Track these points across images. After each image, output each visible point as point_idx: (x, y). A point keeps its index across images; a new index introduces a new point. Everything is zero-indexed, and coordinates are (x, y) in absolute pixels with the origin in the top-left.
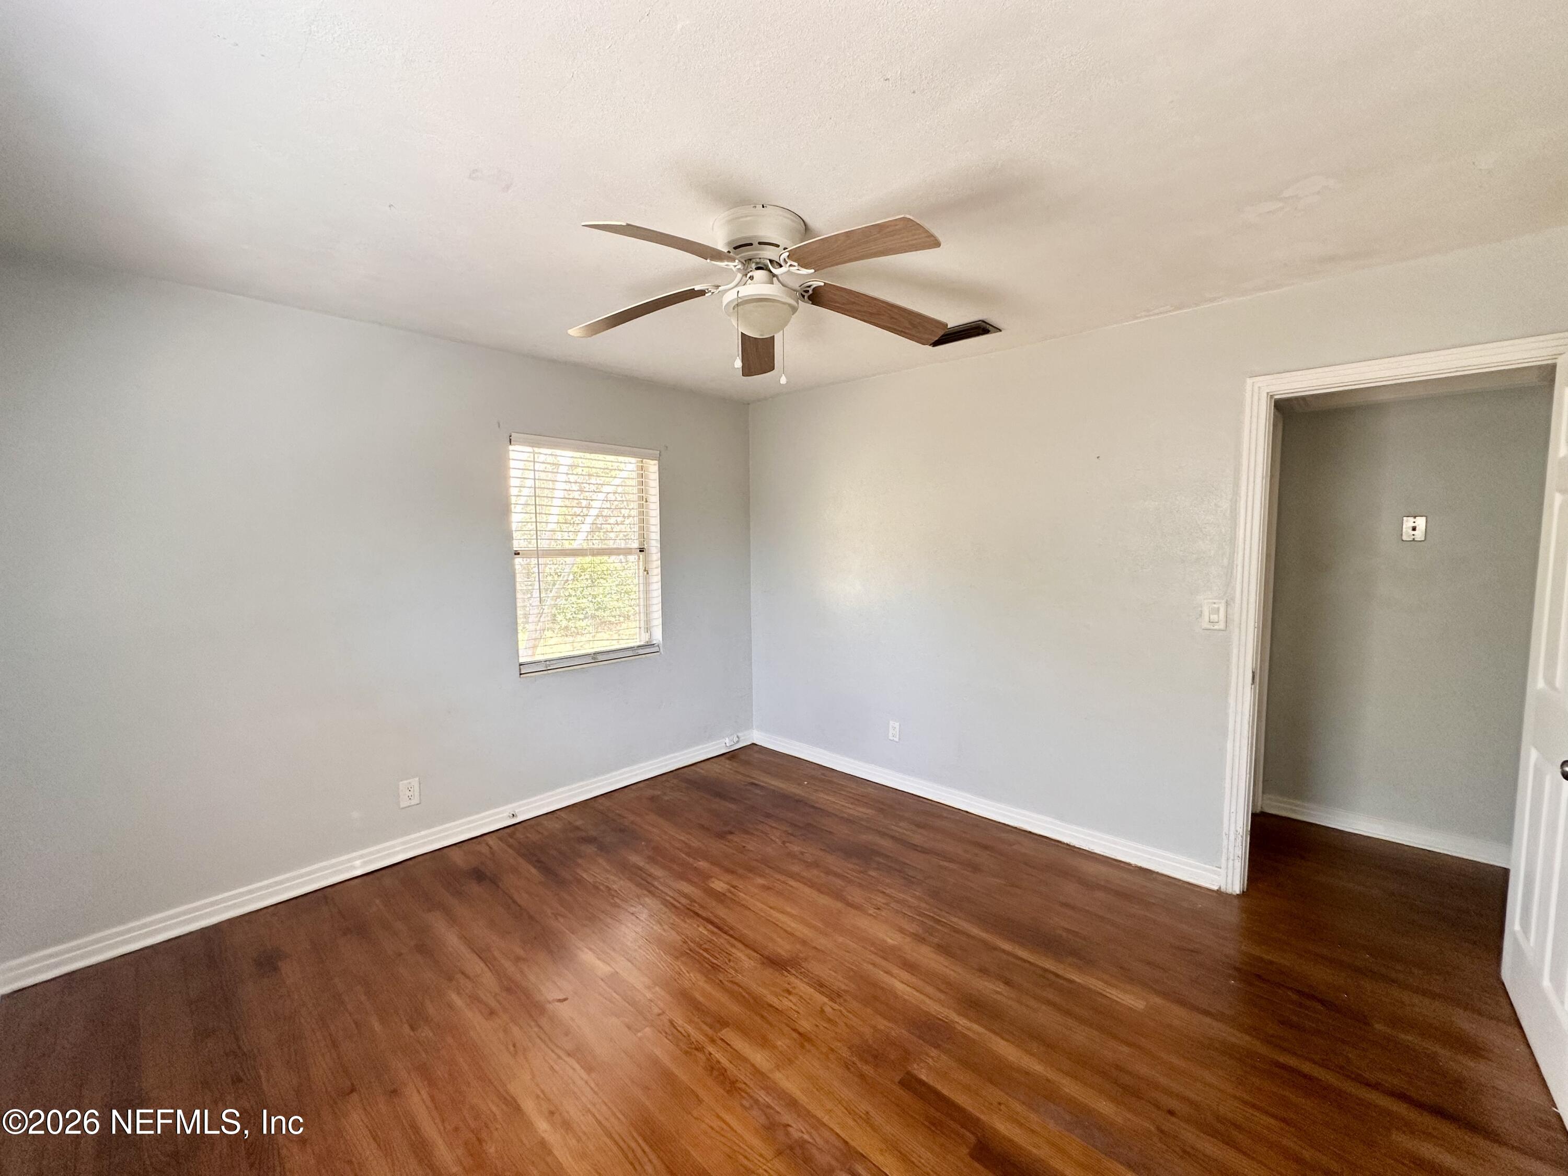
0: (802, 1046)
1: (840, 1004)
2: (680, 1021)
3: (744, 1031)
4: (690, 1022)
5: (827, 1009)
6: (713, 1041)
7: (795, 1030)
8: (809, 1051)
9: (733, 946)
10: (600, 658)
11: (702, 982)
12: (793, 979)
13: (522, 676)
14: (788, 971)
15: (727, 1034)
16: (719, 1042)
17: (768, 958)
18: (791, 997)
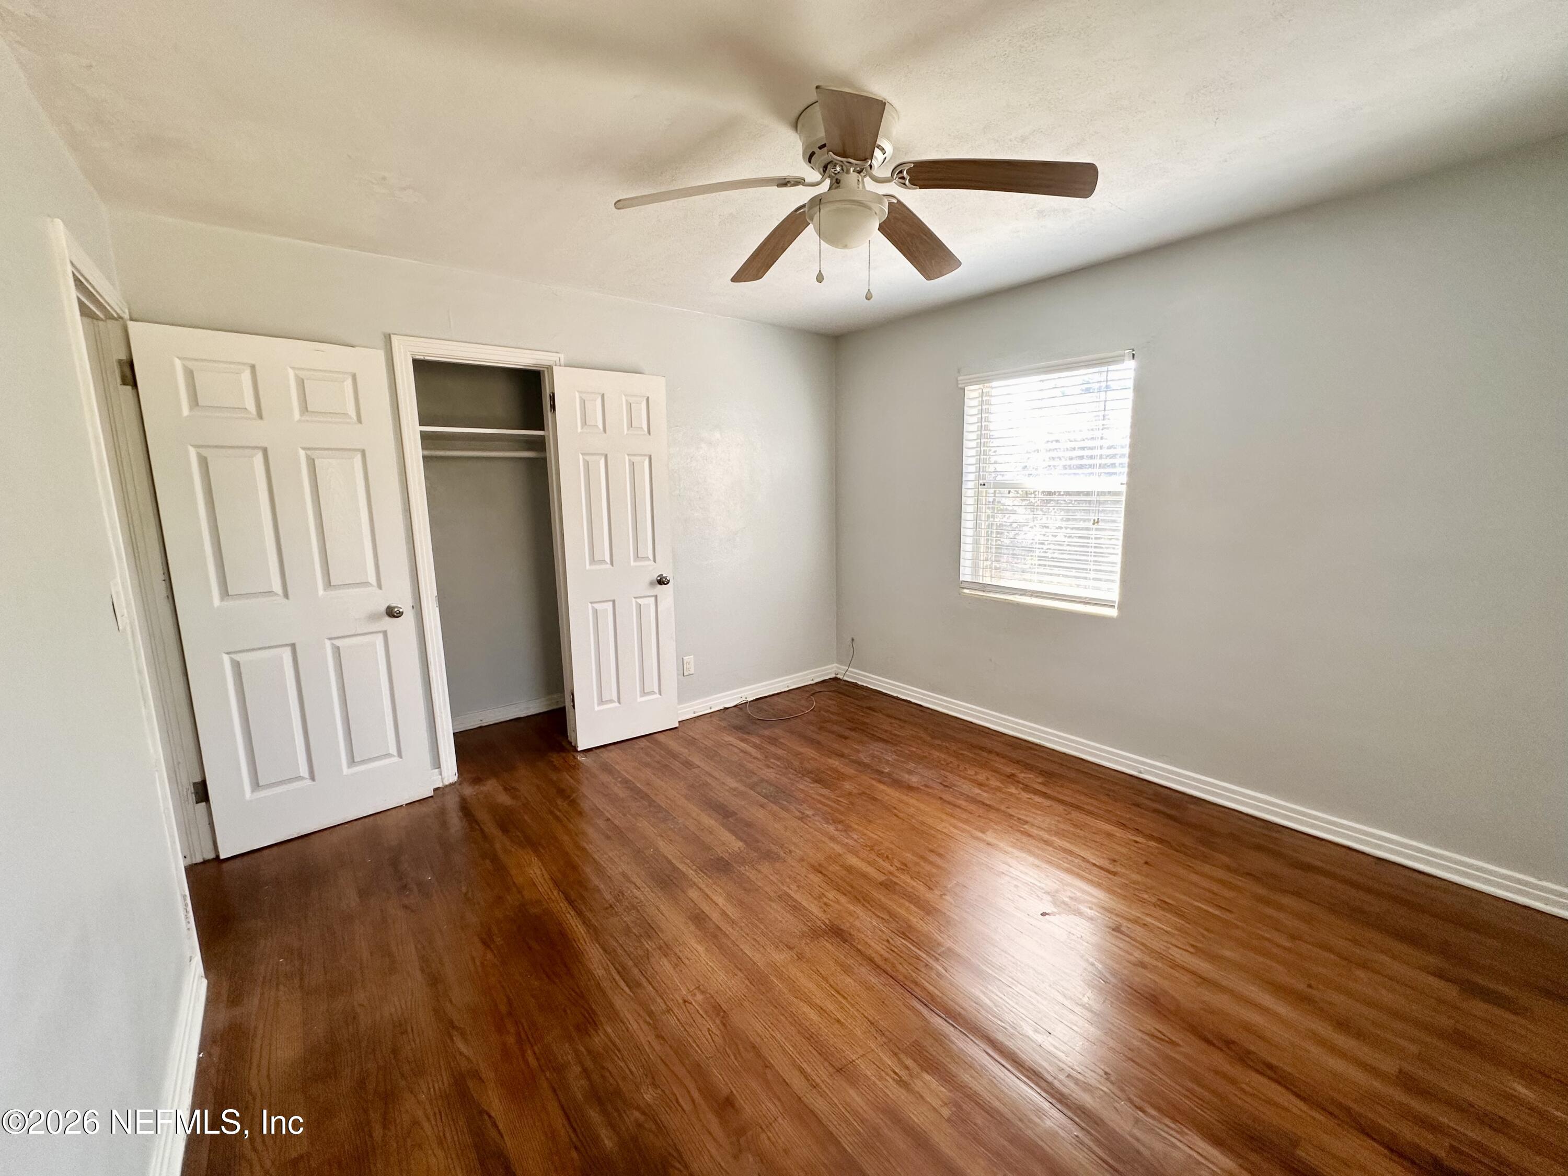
1: (781, 890)
2: (922, 888)
3: (866, 878)
4: (913, 887)
5: (794, 887)
6: (891, 873)
7: (824, 875)
11: (914, 920)
12: (821, 915)
14: (825, 924)
15: (882, 878)
16: (886, 873)
17: (845, 941)
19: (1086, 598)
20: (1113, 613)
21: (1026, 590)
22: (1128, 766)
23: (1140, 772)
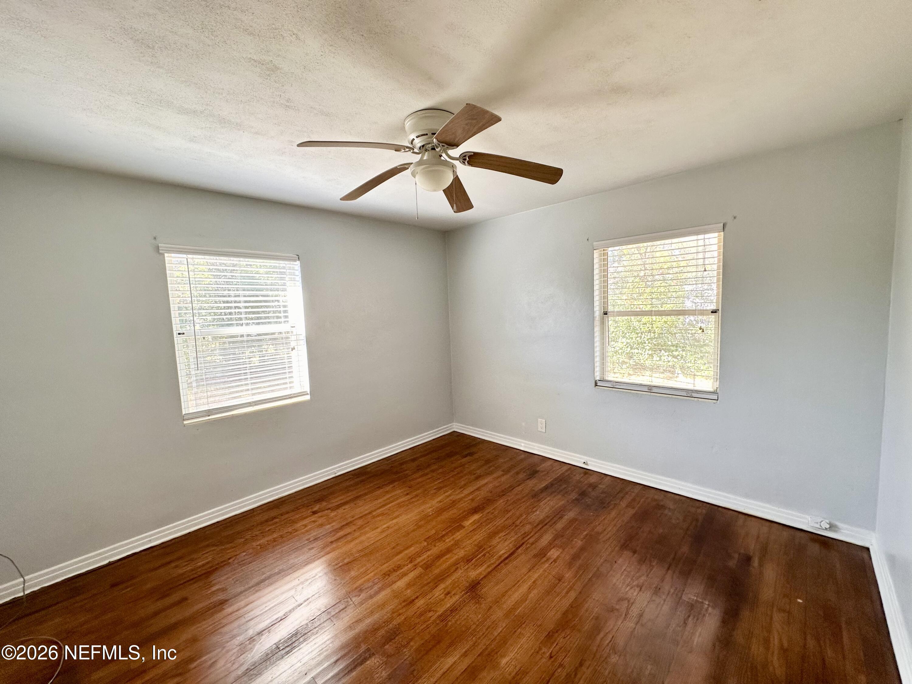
0: (404, 601)
1: (435, 621)
3: (420, 577)
5: (432, 613)
6: (415, 565)
7: (417, 597)
8: (401, 604)
9: (488, 566)
10: (655, 390)
13: (596, 387)
14: (466, 593)
15: (419, 570)
16: (414, 568)
17: (479, 583)
18: (443, 595)
19: (291, 395)
20: (308, 397)
21: (249, 403)
22: (328, 475)
23: (335, 474)
